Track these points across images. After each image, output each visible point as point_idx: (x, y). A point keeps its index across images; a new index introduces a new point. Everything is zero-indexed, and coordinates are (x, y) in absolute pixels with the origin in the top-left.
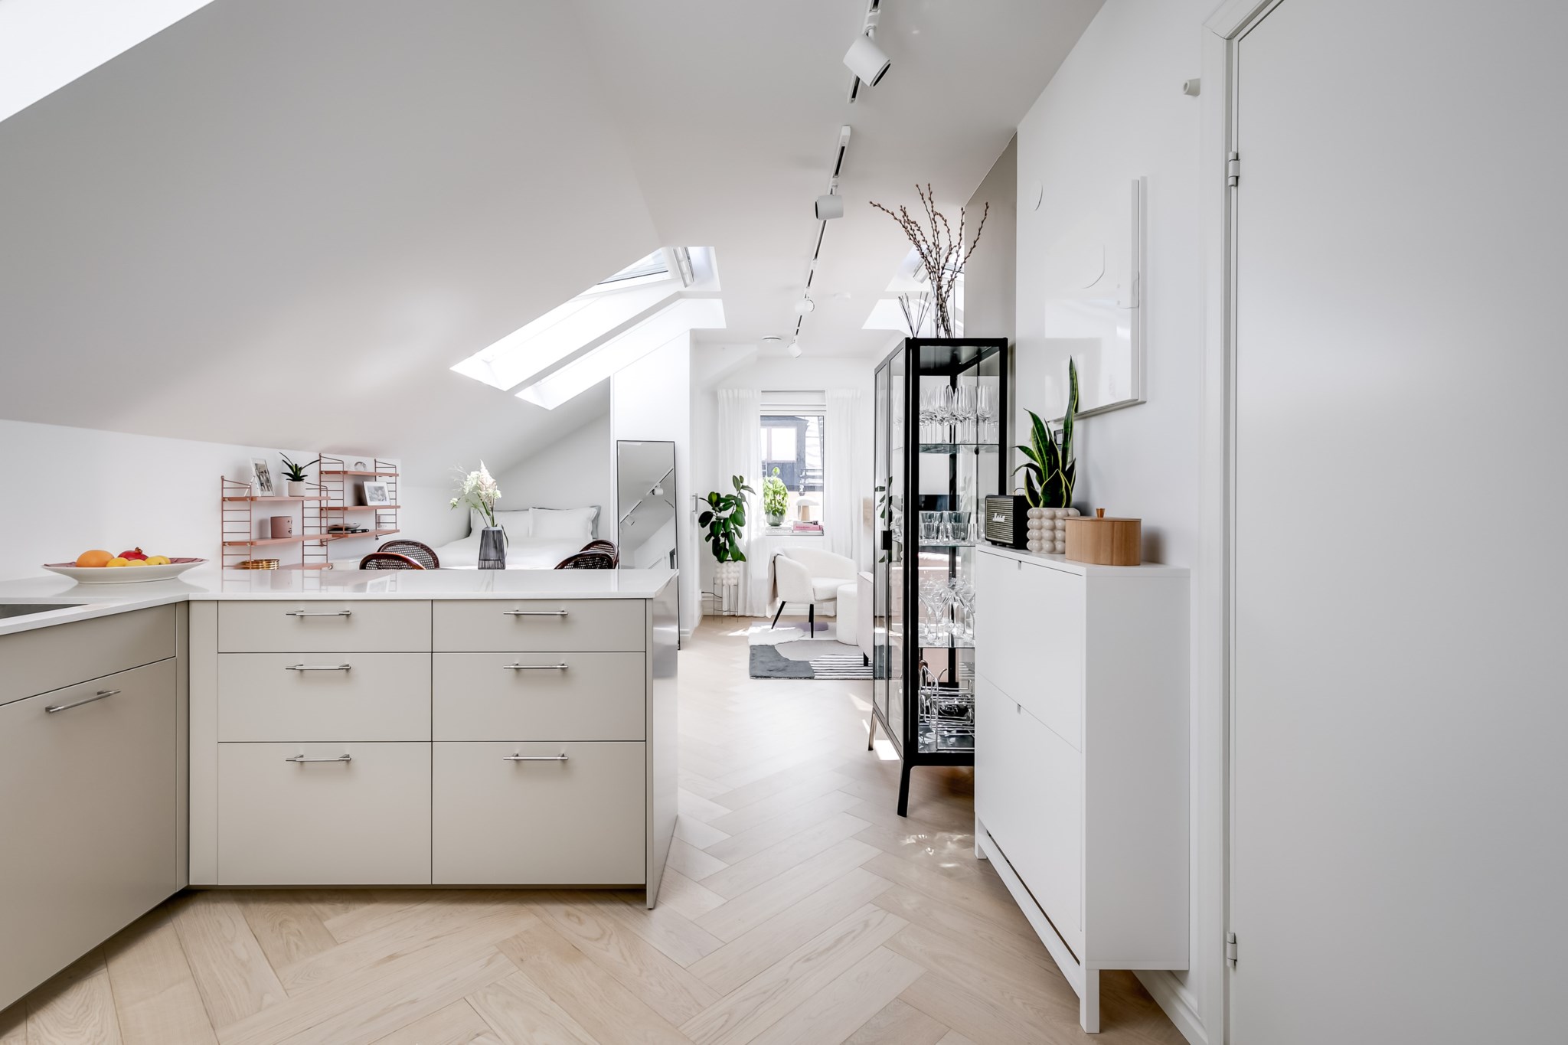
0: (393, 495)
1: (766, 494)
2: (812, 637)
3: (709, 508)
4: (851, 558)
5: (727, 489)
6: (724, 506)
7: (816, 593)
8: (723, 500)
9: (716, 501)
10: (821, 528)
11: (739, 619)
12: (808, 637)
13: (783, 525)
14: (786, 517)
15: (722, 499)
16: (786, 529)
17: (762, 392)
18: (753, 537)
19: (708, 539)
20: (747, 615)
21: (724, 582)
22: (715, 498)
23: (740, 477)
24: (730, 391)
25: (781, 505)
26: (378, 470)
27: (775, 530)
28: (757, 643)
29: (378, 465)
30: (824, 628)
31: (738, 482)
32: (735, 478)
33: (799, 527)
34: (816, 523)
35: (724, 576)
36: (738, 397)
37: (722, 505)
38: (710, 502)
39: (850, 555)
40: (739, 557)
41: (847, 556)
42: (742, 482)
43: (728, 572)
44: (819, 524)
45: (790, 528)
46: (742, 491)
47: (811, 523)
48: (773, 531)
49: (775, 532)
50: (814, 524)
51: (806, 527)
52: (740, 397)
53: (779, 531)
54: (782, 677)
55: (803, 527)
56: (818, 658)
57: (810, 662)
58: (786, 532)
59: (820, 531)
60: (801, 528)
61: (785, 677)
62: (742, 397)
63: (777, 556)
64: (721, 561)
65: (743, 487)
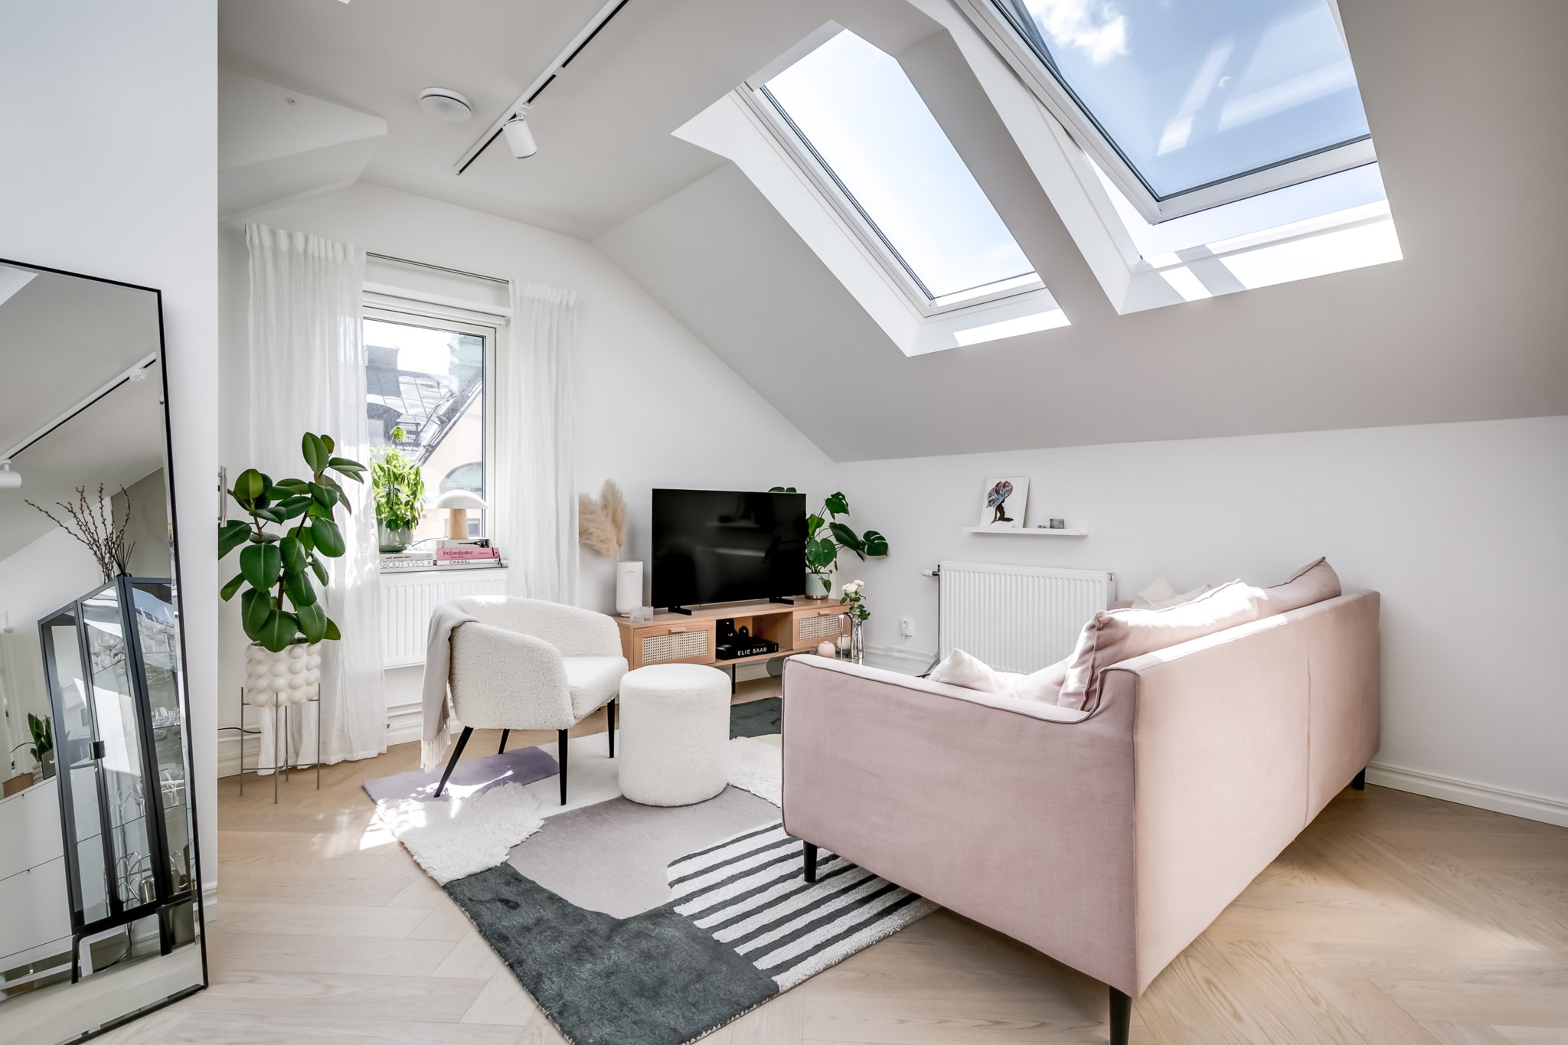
1: (379, 483)
2: (564, 801)
6: (282, 506)
7: (577, 701)
8: (277, 493)
9: (262, 494)
10: (495, 554)
12: (554, 804)
14: (417, 532)
15: (274, 490)
16: (415, 560)
17: (367, 254)
18: (354, 583)
19: (227, 592)
21: (282, 697)
22: (255, 487)
23: (325, 438)
24: (283, 235)
31: (317, 448)
32: (310, 439)
33: (446, 553)
34: (485, 544)
35: (281, 682)
36: (305, 252)
37: (271, 504)
40: (323, 631)
42: (331, 451)
43: (292, 671)
44: (492, 544)
45: (429, 556)
46: (328, 473)
47: (476, 543)
48: (391, 565)
49: (394, 565)
50: (482, 546)
51: (466, 553)
52: (310, 251)
53: (405, 564)
54: (700, 1034)
55: (459, 553)
56: (671, 885)
57: (677, 909)
58: (420, 563)
59: (493, 560)
60: (454, 556)
61: (708, 1028)
62: (316, 255)
63: (464, 626)
64: (275, 646)
65: (334, 463)
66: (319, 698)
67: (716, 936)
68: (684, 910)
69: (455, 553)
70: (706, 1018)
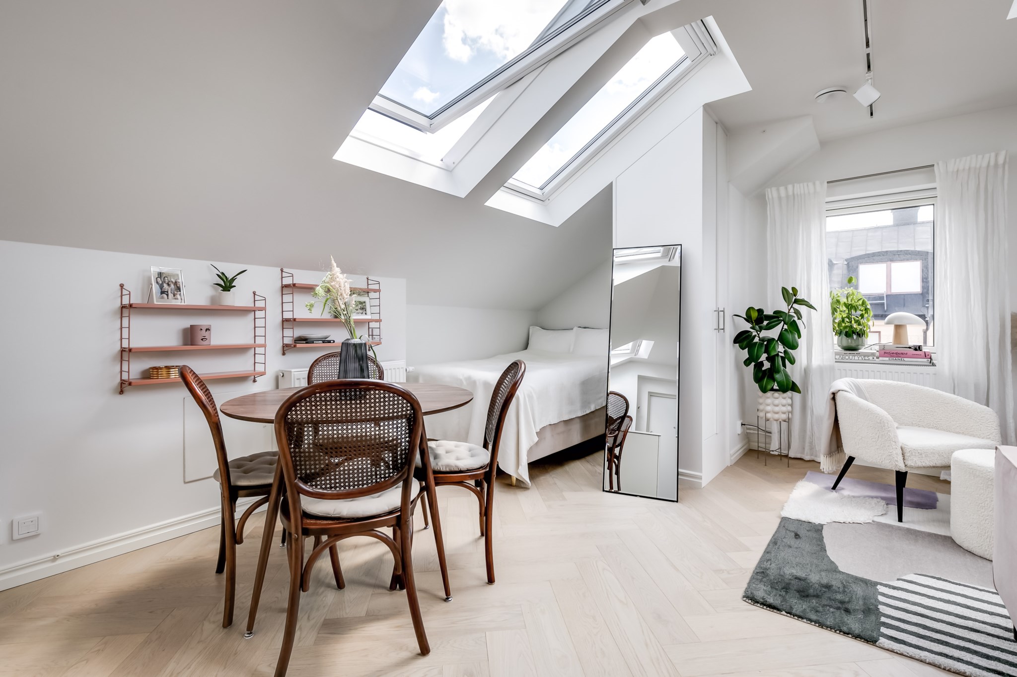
0: (376, 310)
1: (834, 311)
2: (900, 520)
3: (747, 326)
4: (987, 405)
5: (774, 303)
6: (768, 324)
7: (907, 455)
9: (758, 318)
10: (928, 356)
11: (791, 461)
12: (891, 519)
13: (862, 351)
14: (868, 339)
15: (766, 315)
16: (866, 355)
17: (828, 182)
18: (816, 362)
19: (747, 363)
20: (807, 458)
21: (771, 416)
22: (755, 315)
23: (793, 289)
24: (782, 189)
25: (859, 324)
26: (371, 287)
27: (850, 356)
28: (793, 516)
29: (370, 282)
30: (928, 503)
31: (790, 295)
32: (784, 290)
33: (889, 353)
34: (918, 348)
35: (770, 409)
36: (794, 194)
37: (765, 323)
38: (748, 319)
39: (985, 401)
40: (789, 387)
41: (977, 400)
42: (796, 297)
43: (775, 405)
44: (924, 349)
45: (875, 354)
46: (796, 306)
47: (910, 348)
48: (847, 357)
49: (849, 358)
50: (916, 349)
51: (902, 354)
52: (795, 193)
53: (856, 358)
54: (802, 618)
55: (896, 353)
56: (898, 580)
57: (879, 587)
58: (866, 358)
59: (925, 360)
60: (892, 355)
61: (811, 620)
62: (799, 193)
63: (839, 393)
64: (764, 390)
65: (796, 301)
66: (788, 421)
67: (880, 607)
68: (881, 589)
69: (893, 353)
70: (814, 617)
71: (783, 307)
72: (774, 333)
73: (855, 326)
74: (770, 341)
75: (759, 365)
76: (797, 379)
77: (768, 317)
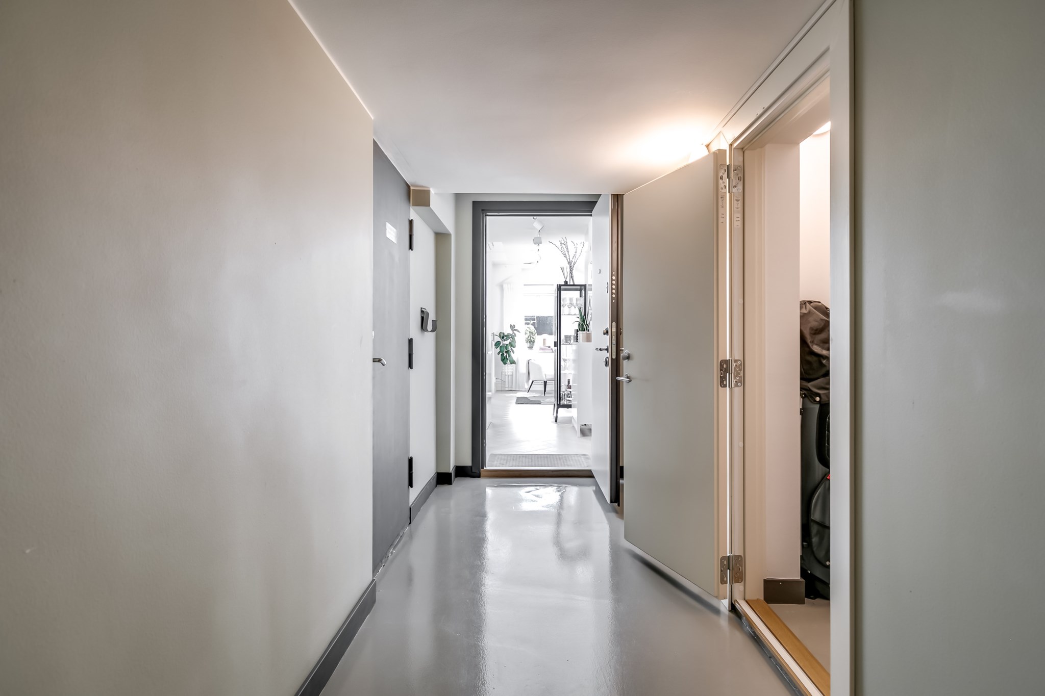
6: (506, 338)
7: (547, 376)
11: (513, 391)
12: (543, 395)
13: (534, 348)
14: (536, 344)
19: (499, 354)
20: (517, 389)
21: (506, 374)
23: (514, 325)
24: (509, 285)
27: (530, 350)
32: (511, 325)
33: (541, 349)
35: (506, 371)
38: (500, 337)
40: (513, 362)
42: (514, 328)
43: (508, 369)
46: (514, 332)
53: (532, 350)
64: (505, 364)
65: (515, 330)
66: (512, 375)
71: (511, 332)
72: (507, 342)
73: (532, 339)
74: (507, 345)
75: (503, 355)
76: (515, 359)
77: (506, 336)
